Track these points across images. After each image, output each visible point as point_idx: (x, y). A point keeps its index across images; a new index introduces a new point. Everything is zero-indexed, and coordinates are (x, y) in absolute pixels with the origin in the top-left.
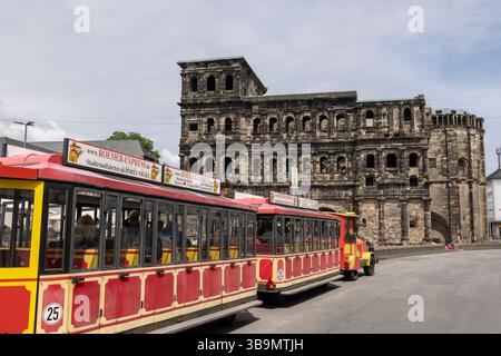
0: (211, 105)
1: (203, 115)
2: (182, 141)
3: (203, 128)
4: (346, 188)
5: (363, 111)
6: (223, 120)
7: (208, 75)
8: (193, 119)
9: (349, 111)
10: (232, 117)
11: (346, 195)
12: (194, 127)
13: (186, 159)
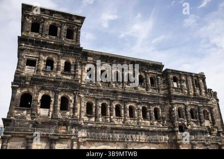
0: (54, 46)
1: (45, 54)
2: (17, 73)
3: (42, 65)
4: (164, 133)
5: (171, 76)
6: (63, 62)
7: (51, 22)
8: (33, 56)
9: (159, 75)
10: (72, 61)
11: (165, 139)
12: (31, 63)
13: (18, 92)
